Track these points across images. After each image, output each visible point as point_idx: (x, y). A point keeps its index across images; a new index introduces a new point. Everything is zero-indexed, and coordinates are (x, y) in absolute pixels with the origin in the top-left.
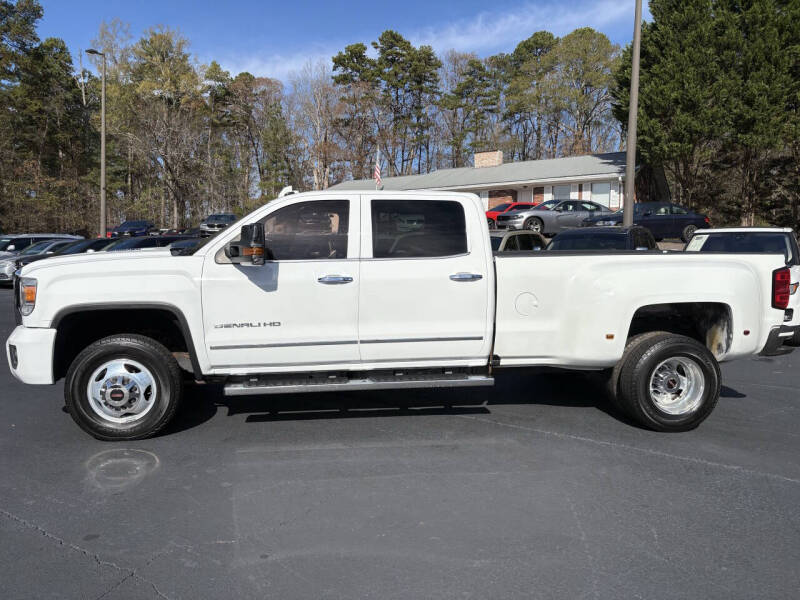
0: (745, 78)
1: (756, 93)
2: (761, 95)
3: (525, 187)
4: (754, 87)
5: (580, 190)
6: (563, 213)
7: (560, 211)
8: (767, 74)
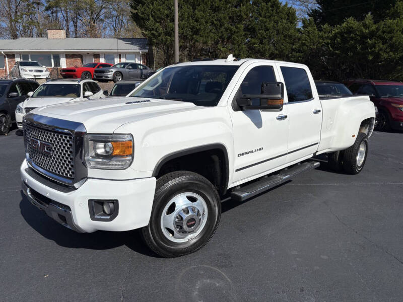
0: (194, 9)
1: (200, 17)
2: (202, 18)
3: (88, 53)
4: (199, 14)
5: (120, 58)
6: (131, 70)
7: (129, 69)
8: (202, 9)
